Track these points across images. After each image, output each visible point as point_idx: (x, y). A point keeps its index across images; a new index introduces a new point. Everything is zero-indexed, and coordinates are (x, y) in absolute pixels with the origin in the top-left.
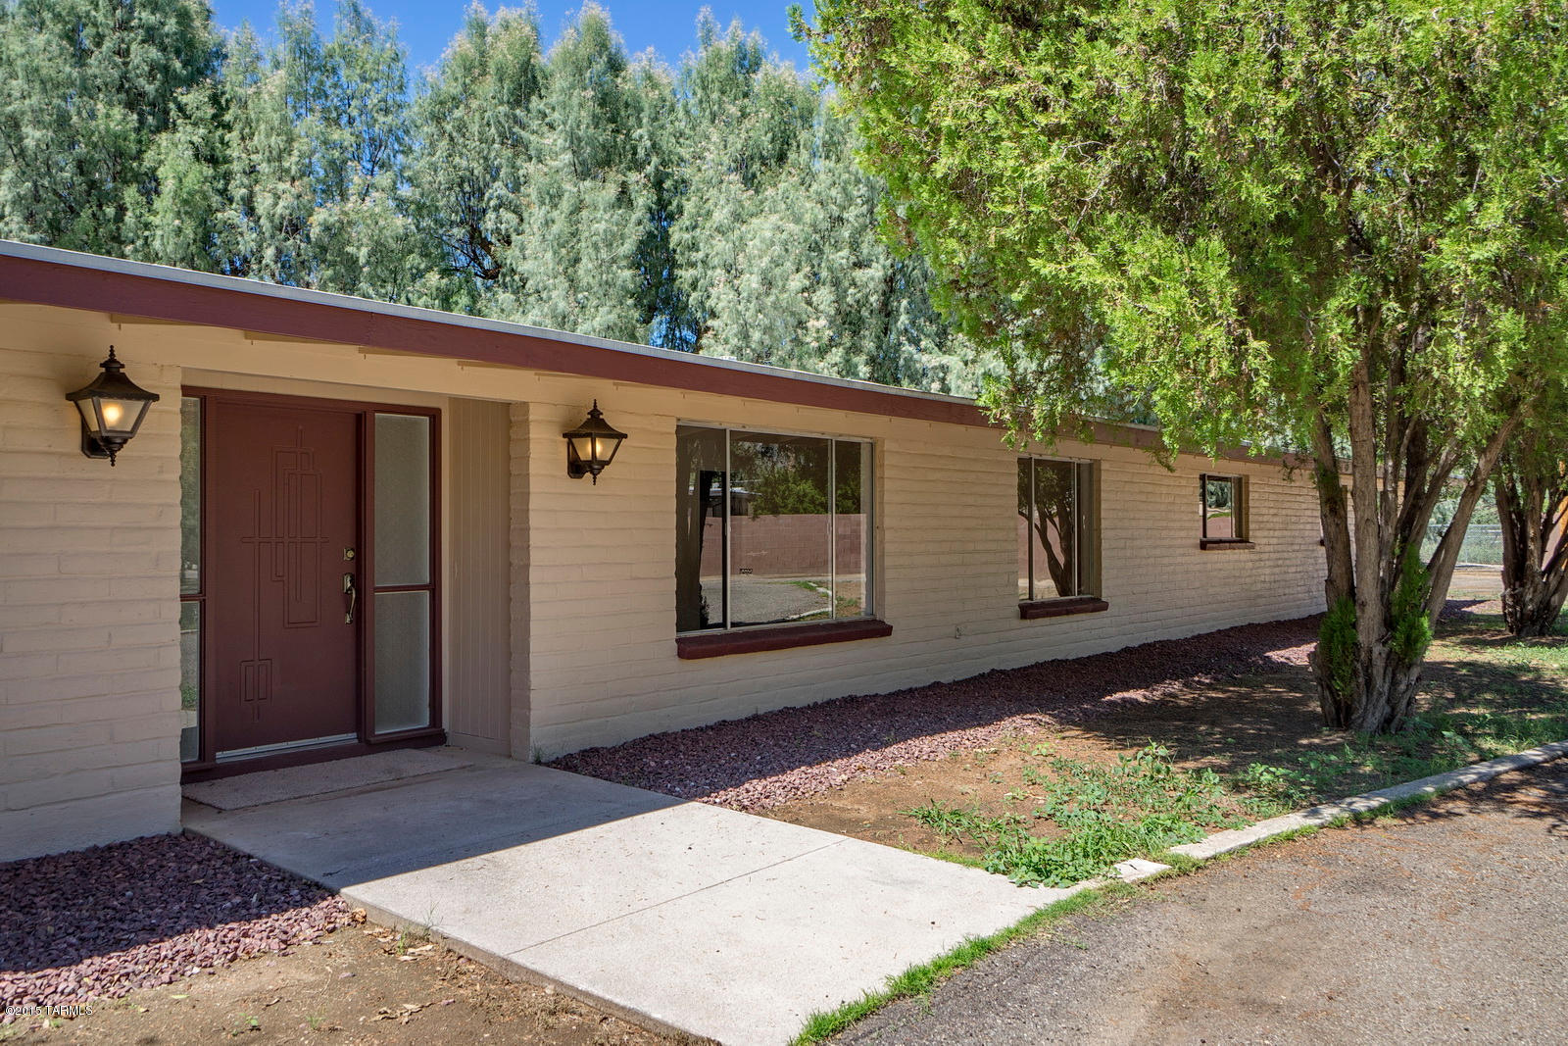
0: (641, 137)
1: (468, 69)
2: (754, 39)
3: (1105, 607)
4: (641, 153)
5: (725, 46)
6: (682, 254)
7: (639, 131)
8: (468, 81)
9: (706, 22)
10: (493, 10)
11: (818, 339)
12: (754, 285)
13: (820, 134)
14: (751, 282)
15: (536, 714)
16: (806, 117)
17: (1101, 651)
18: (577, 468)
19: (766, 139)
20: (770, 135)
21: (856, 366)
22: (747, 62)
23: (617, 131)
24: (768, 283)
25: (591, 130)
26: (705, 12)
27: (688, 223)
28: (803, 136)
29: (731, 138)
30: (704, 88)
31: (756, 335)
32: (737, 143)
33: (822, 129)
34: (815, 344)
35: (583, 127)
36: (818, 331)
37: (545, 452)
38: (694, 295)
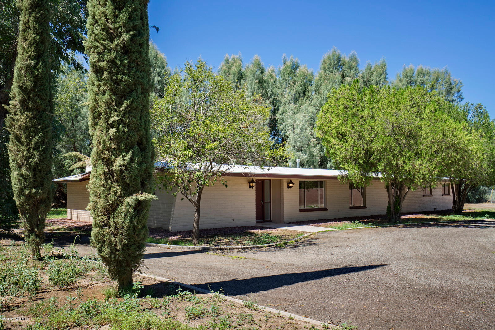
0: (269, 91)
1: (226, 74)
2: (296, 60)
3: (366, 208)
4: (269, 95)
5: (289, 63)
6: (279, 121)
7: (269, 89)
8: (225, 76)
9: (285, 58)
10: (230, 55)
11: (313, 144)
12: (298, 132)
13: (314, 88)
14: (297, 130)
15: (284, 217)
16: (310, 81)
17: (366, 216)
18: (289, 187)
19: (300, 89)
20: (301, 88)
21: (323, 149)
22: (295, 67)
23: (263, 89)
24: (301, 130)
25: (258, 91)
26: (284, 55)
27: (281, 113)
28: (310, 87)
29: (292, 91)
30: (284, 76)
31: (299, 144)
32: (293, 92)
33: (314, 86)
34: (313, 145)
35: (256, 90)
36: (314, 142)
37: (285, 185)
38: (282, 132)
